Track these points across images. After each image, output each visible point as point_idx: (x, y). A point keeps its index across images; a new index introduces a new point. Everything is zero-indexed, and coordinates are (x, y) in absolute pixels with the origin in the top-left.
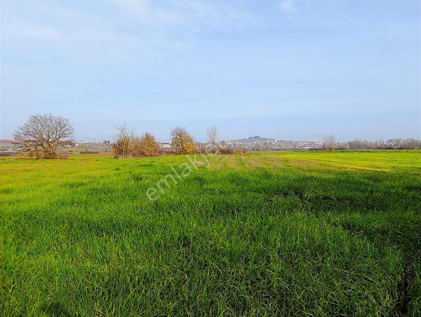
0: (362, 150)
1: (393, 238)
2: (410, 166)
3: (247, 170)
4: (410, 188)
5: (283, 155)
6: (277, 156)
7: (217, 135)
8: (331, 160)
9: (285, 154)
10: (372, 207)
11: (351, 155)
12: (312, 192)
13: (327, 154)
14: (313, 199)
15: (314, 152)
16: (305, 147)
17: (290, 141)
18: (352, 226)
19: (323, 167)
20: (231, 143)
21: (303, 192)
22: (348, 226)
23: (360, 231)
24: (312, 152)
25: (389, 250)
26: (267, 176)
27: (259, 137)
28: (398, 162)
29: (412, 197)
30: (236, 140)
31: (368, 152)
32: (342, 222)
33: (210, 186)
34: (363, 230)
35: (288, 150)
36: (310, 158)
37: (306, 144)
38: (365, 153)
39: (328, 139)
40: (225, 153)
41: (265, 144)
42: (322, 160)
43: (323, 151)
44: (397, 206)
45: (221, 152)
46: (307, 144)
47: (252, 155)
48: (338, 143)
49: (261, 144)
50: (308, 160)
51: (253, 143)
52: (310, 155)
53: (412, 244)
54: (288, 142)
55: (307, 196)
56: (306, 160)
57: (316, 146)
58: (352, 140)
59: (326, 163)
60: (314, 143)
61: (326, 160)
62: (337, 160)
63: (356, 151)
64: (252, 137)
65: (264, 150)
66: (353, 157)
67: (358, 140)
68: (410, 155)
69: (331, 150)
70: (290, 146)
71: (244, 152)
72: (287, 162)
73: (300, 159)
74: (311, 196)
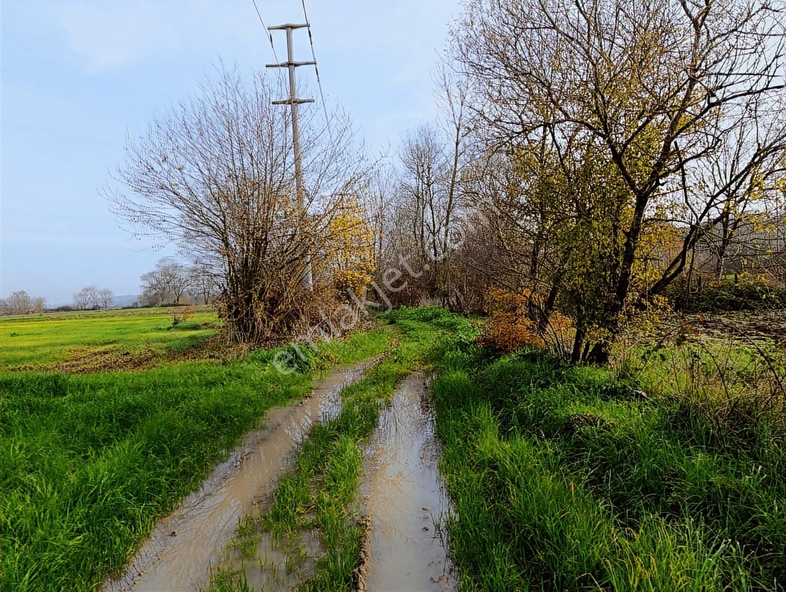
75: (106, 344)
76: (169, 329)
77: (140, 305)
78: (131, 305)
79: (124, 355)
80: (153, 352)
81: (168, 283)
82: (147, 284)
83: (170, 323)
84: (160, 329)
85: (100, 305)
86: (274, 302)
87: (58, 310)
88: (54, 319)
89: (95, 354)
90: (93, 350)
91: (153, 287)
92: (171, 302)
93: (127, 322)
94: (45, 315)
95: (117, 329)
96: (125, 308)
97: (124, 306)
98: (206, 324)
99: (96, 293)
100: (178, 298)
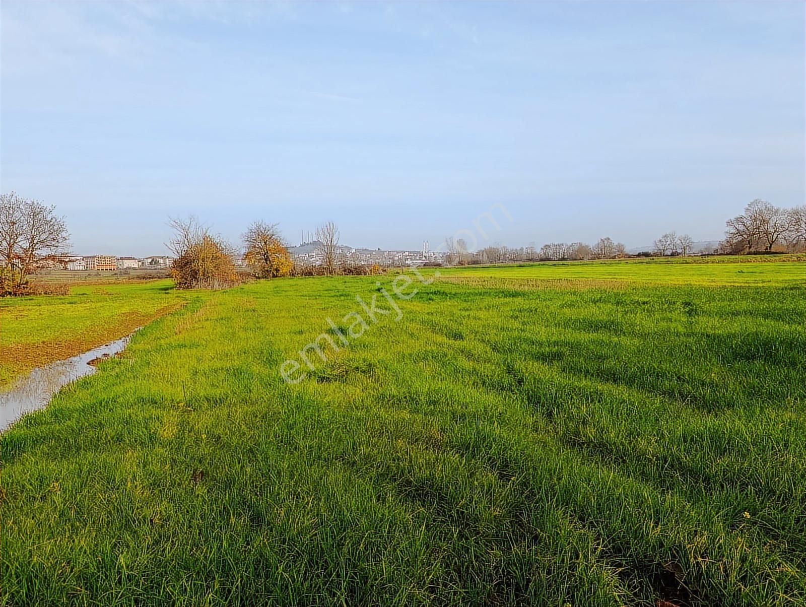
16: (406, 260)
17: (377, 250)
37: (406, 256)
40: (353, 272)
54: (374, 253)
57: (423, 259)
77: (720, 252)
78: (711, 252)
82: (733, 231)
85: (679, 251)
91: (739, 233)
92: (761, 249)
97: (704, 253)
99: (676, 239)
100: (771, 245)
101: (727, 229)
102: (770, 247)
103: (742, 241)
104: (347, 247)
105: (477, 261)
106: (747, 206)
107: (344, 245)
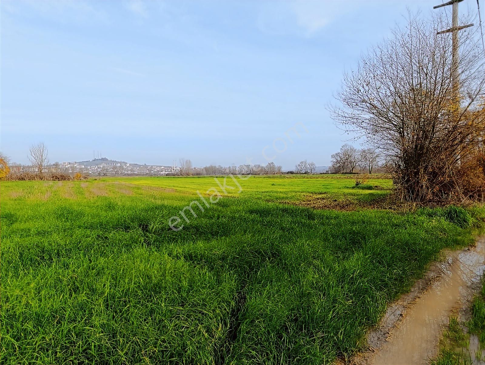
0: (217, 176)
1: (231, 263)
2: (255, 190)
3: (85, 200)
4: (251, 212)
5: (136, 181)
6: (127, 183)
7: (46, 155)
8: (187, 186)
9: (138, 180)
10: (217, 233)
11: (207, 180)
12: (158, 222)
13: (183, 180)
14: (159, 230)
15: (171, 177)
16: (161, 172)
17: (144, 165)
18: (195, 256)
19: (177, 194)
20: (69, 166)
21: (148, 223)
22: (189, 257)
23: (201, 260)
24: (169, 177)
25: (225, 275)
26: (110, 207)
27: (107, 159)
28: (247, 187)
29: (252, 220)
30: (75, 162)
31: (222, 177)
32: (185, 254)
33: (23, 226)
34: (205, 259)
35: (143, 175)
36: (165, 184)
37: (162, 169)
38: (220, 178)
39: (185, 164)
40: (58, 179)
41: (115, 168)
42: (177, 186)
43: (181, 176)
44: (238, 230)
45: (53, 177)
46: (164, 169)
47: (96, 181)
48: (195, 168)
49: (110, 168)
50: (162, 186)
51: (99, 166)
52: (166, 181)
53: (247, 266)
54: (142, 166)
55: (153, 228)
56: (161, 186)
57: (173, 171)
58: (208, 165)
59: (181, 189)
60: (170, 167)
61: (182, 186)
62: (192, 186)
63: (211, 177)
64: (97, 159)
65: (113, 175)
66: (208, 182)
67: (213, 165)
68: (257, 180)
69: (189, 175)
70: (145, 171)
71: (86, 178)
72: (139, 189)
73: (155, 186)
74: (157, 227)
75: (321, 193)
76: (353, 188)
77: (330, 172)
78: (325, 172)
79: (334, 201)
80: (350, 201)
81: (347, 159)
82: (335, 161)
83: (354, 184)
84: (348, 187)
85: (309, 171)
86: (434, 174)
87: (288, 173)
88: (288, 178)
89: (318, 199)
90: (315, 196)
91: (338, 162)
92: (348, 171)
93: (327, 182)
94: (283, 175)
95: (323, 186)
96: (322, 174)
97: (321, 172)
98: (376, 187)
99: (307, 164)
100: (353, 169)
101: (332, 159)
102: (352, 170)
103: (339, 166)
104: (124, 162)
105: (200, 174)
106: (341, 147)
107: (123, 161)
